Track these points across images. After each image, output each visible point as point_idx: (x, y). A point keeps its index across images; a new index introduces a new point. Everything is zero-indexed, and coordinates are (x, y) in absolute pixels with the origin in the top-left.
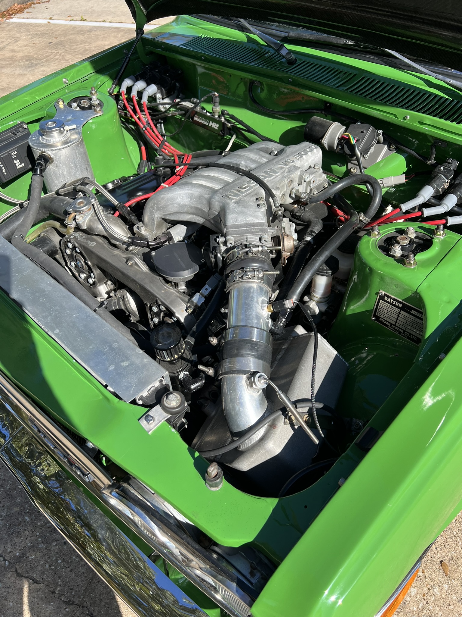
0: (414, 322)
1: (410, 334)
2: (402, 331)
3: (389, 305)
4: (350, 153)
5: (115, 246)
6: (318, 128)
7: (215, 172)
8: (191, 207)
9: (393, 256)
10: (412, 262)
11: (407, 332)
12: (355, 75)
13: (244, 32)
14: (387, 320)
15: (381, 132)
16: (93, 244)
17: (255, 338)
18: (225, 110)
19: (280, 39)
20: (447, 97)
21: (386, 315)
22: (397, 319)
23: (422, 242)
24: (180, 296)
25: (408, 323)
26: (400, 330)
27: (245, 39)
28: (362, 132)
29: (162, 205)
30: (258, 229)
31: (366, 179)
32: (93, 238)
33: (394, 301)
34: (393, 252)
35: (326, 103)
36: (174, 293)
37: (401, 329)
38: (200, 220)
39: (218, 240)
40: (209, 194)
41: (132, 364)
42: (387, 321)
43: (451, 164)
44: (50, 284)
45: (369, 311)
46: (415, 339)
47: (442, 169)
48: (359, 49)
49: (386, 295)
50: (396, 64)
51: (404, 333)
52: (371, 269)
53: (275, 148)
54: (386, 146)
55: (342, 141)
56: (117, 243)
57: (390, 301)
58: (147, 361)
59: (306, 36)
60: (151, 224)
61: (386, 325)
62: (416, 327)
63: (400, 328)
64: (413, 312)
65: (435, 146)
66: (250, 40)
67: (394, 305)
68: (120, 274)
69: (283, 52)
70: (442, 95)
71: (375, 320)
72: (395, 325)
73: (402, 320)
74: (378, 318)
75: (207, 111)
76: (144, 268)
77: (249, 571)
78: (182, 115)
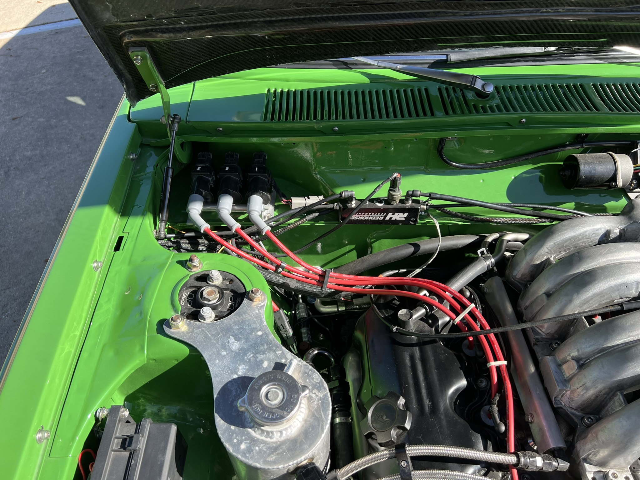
6: (599, 170)
13: (351, 69)
19: (427, 66)
27: (366, 80)
55: (639, 174)
66: (374, 79)
78: (316, 219)
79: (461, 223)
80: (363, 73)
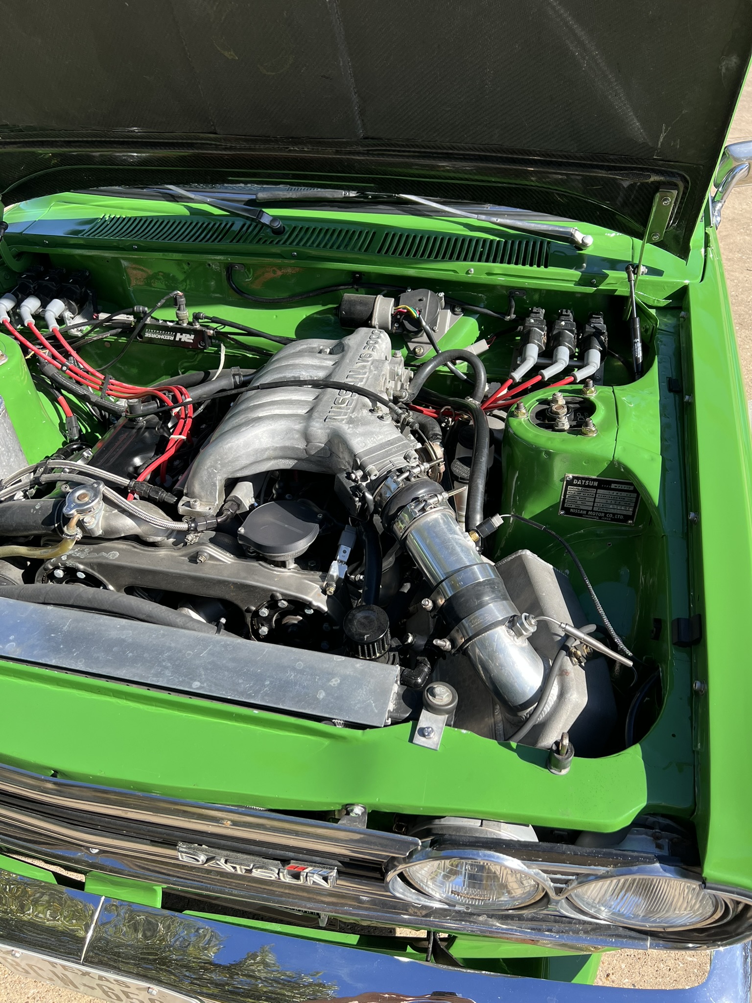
0: (617, 498)
1: (614, 514)
2: (603, 515)
3: (580, 488)
4: (417, 330)
5: (154, 545)
6: (359, 308)
7: (280, 394)
8: (275, 449)
9: (563, 430)
10: (594, 429)
11: (610, 513)
12: (374, 233)
13: (178, 202)
14: (582, 507)
15: (442, 294)
16: (115, 555)
17: (480, 577)
18: (199, 313)
19: (243, 203)
20: (498, 239)
21: (579, 502)
22: (594, 502)
23: (578, 406)
24: (304, 576)
25: (609, 501)
26: (600, 515)
27: (187, 213)
28: (420, 300)
29: (230, 459)
30: (399, 446)
31: (457, 355)
32: (105, 547)
33: (587, 482)
34: (561, 425)
35: (354, 273)
36: (292, 576)
37: (602, 512)
38: (288, 464)
39: (353, 476)
40: (300, 423)
41: (344, 678)
42: (581, 510)
43: (539, 313)
44: (123, 628)
45: (554, 507)
46: (622, 517)
47: (532, 321)
48: (369, 200)
49: (574, 478)
50: (419, 211)
51: (605, 516)
52: (548, 453)
53: (323, 346)
54: (449, 310)
55: (399, 317)
56: (159, 539)
57: (582, 482)
58: (361, 666)
59: (284, 195)
60: (211, 493)
61: (581, 515)
62: (620, 503)
63: (599, 512)
64: (613, 486)
65: (513, 297)
67: (588, 486)
68: (190, 582)
69: (265, 220)
70: (491, 237)
71: (566, 513)
72: (592, 511)
73: (602, 501)
74: (567, 511)
75: (165, 321)
76: (227, 558)
77: (655, 845)
78: (119, 335)
79: (251, 356)
80: (186, 207)
